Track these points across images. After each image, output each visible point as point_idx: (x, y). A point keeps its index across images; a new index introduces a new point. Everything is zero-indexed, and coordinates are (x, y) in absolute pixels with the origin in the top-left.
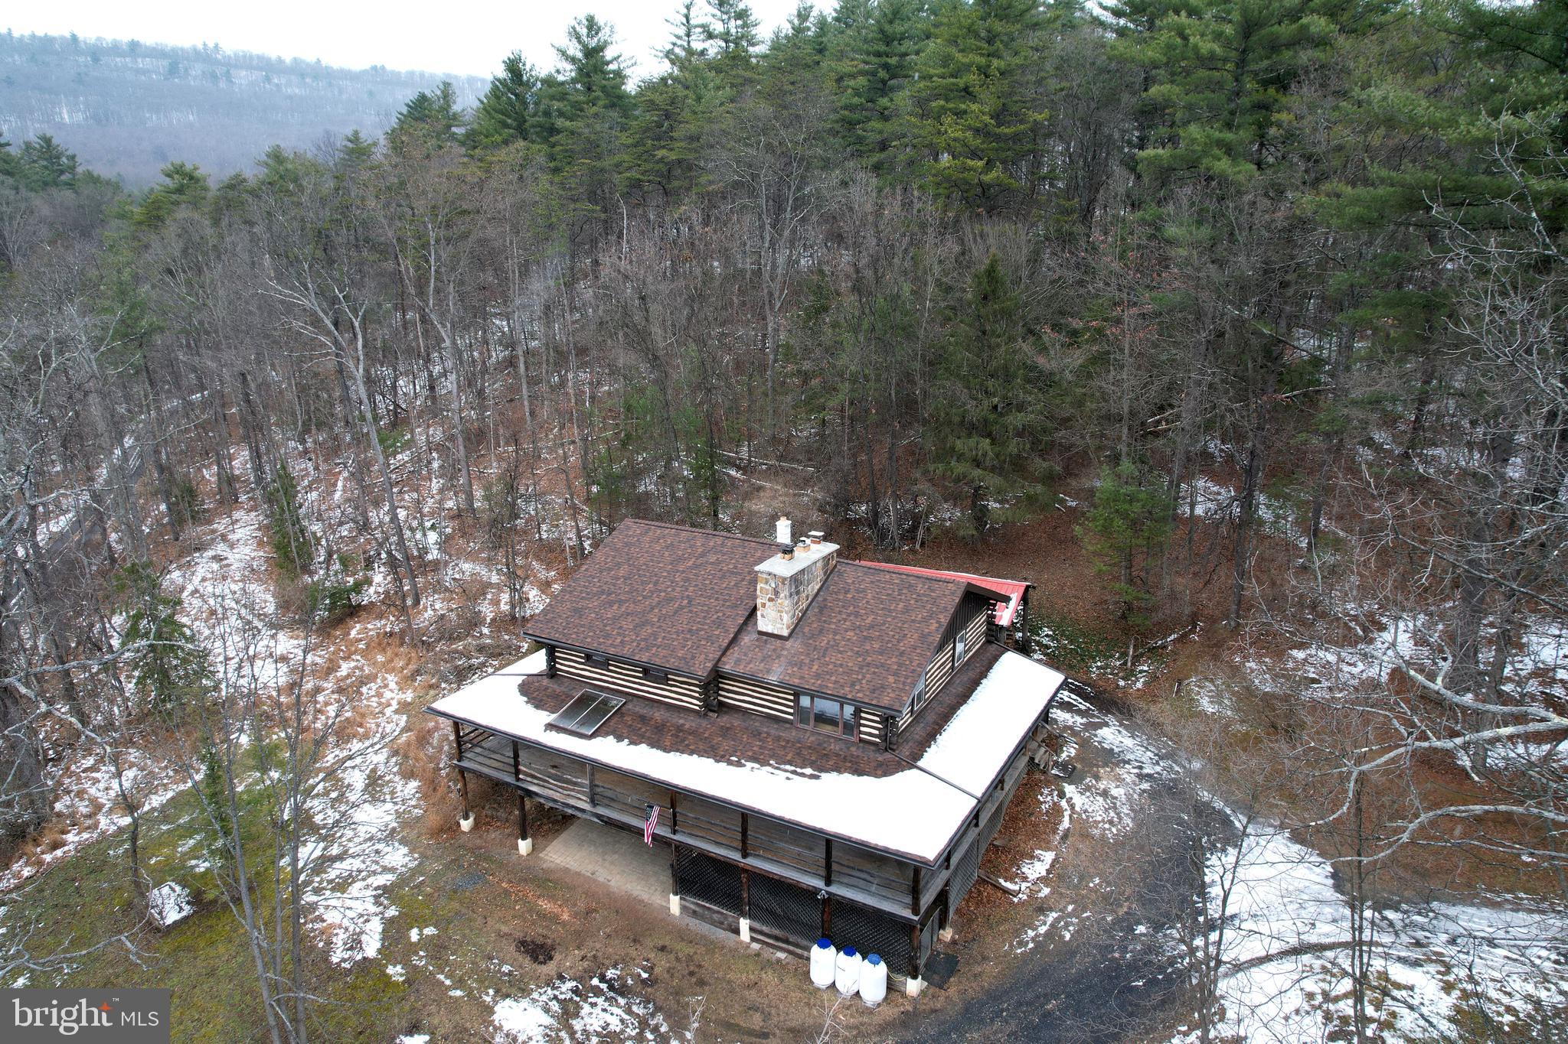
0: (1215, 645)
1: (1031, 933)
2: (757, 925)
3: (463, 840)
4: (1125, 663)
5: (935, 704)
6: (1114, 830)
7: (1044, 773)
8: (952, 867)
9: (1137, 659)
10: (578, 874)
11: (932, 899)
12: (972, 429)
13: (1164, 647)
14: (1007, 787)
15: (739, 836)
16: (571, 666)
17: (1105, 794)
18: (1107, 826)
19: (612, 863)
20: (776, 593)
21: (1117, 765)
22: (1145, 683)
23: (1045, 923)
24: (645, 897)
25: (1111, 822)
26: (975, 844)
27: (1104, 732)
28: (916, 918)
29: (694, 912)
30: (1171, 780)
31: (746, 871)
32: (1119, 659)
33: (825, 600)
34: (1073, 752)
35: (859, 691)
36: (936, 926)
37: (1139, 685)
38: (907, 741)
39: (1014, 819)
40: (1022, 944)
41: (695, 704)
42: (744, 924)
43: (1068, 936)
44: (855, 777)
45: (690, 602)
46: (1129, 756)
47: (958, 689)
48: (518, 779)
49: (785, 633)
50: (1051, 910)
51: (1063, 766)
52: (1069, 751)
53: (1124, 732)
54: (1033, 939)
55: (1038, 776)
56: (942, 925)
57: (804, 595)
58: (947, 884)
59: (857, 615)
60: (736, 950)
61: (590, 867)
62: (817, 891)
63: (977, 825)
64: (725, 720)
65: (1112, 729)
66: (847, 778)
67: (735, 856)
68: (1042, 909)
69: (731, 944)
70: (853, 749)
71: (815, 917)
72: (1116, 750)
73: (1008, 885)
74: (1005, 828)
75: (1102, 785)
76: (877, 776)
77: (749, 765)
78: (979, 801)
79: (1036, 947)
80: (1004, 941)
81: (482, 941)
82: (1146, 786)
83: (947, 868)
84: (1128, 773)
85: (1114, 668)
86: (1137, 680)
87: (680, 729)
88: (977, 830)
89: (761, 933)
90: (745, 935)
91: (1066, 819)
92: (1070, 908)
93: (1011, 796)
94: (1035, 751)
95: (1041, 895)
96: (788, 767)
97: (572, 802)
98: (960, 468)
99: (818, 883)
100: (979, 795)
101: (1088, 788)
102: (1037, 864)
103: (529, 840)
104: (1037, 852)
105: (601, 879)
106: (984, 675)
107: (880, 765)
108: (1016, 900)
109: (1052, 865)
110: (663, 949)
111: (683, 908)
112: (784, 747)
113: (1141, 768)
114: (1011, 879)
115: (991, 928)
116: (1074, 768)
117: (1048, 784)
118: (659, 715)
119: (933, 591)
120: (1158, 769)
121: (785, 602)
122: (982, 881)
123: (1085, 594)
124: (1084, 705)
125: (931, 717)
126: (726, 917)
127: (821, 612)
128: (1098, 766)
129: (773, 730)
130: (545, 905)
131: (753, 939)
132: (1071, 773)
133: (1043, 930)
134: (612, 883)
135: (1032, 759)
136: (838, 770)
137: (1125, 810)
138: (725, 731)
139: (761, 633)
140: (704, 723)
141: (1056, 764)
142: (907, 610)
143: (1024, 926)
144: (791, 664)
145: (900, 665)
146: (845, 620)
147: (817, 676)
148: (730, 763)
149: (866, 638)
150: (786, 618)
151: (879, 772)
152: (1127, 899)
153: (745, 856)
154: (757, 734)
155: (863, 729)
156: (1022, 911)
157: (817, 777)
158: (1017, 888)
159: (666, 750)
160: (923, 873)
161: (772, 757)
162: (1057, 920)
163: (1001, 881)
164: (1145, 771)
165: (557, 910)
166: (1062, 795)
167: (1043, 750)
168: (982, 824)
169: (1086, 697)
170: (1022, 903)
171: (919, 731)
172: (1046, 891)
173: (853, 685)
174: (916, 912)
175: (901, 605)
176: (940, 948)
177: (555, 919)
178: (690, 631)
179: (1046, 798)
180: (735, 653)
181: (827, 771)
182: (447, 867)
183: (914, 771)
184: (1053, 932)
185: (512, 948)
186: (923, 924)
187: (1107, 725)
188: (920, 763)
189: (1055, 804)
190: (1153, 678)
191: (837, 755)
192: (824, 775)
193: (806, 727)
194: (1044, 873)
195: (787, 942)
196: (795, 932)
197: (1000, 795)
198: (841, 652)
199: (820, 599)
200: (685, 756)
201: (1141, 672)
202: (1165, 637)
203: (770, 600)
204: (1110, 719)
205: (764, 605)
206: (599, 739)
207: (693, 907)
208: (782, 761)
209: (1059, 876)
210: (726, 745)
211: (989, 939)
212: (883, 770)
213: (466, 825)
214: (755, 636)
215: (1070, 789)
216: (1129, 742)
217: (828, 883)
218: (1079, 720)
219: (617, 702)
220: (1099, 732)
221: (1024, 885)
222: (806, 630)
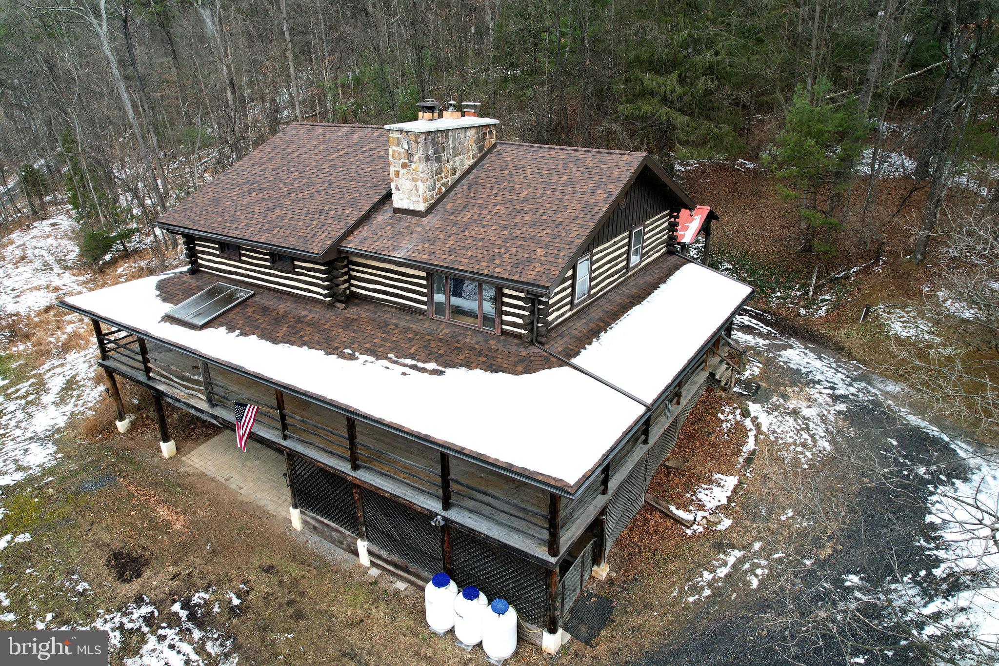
0: (900, 277)
1: (707, 576)
2: (375, 549)
3: (115, 442)
4: (807, 293)
5: (602, 302)
6: (808, 454)
7: (725, 389)
8: (610, 492)
9: (818, 288)
10: (212, 479)
11: (579, 533)
12: (661, 68)
13: (847, 277)
14: (683, 402)
15: (346, 443)
16: (211, 259)
17: (795, 413)
18: (799, 449)
19: (251, 470)
20: (410, 155)
21: (807, 385)
22: (827, 311)
23: (725, 564)
24: (271, 508)
25: (804, 445)
26: (644, 462)
27: (787, 353)
28: (553, 560)
29: (315, 528)
30: (872, 402)
31: (358, 487)
32: (799, 289)
33: (477, 177)
34: (757, 371)
35: (498, 266)
36: (588, 561)
37: (822, 313)
38: (562, 336)
39: (690, 438)
40: (695, 589)
41: (319, 293)
42: (362, 546)
43: (755, 583)
44: (488, 374)
45: (329, 187)
46: (818, 377)
47: (631, 289)
48: (149, 378)
49: (422, 207)
50: (733, 546)
51: (747, 384)
52: (753, 370)
53: (810, 354)
54: (710, 585)
55: (717, 393)
56: (596, 560)
57: (449, 166)
58: (603, 512)
59: (510, 189)
60: (351, 576)
61: (227, 474)
62: (432, 515)
63: (646, 442)
64: (353, 312)
65: (797, 351)
66: (478, 375)
67: (344, 467)
68: (721, 545)
69: (348, 568)
70: (492, 342)
71: (435, 546)
72: (804, 370)
73: (681, 514)
74: (680, 447)
75: (792, 404)
76: (515, 373)
77: (363, 358)
78: (648, 409)
79: (713, 595)
80: (673, 584)
81: (73, 552)
82: (842, 407)
83: (604, 492)
84: (821, 395)
85: (795, 297)
86: (819, 308)
87: (300, 320)
88: (646, 448)
89: (379, 557)
90: (364, 559)
91: (751, 441)
92: (757, 546)
93: (687, 413)
94: (716, 367)
95: (720, 527)
96: (409, 362)
97: (192, 402)
98: (646, 107)
99: (435, 506)
100: (649, 401)
101: (775, 408)
102: (716, 490)
103: (172, 444)
104: (717, 476)
105: (233, 486)
106: (663, 280)
107: (522, 360)
108: (689, 532)
109: (734, 492)
110: (268, 569)
111: (305, 522)
112: (411, 340)
113: (833, 388)
114: (684, 507)
115: (657, 565)
116: (759, 387)
117: (729, 401)
118: (283, 307)
119: (604, 163)
120: (852, 390)
121: (420, 166)
122: (649, 507)
123: (766, 233)
124: (765, 329)
125: (596, 314)
126: (345, 536)
127: (470, 188)
128: (785, 386)
129: (404, 321)
130: (163, 512)
131: (373, 564)
132: (754, 390)
133: (722, 572)
134: (242, 492)
135: (712, 375)
136: (469, 365)
137: (821, 432)
138: (348, 323)
139: (397, 211)
140: (329, 314)
141: (739, 382)
142: (570, 182)
143: (699, 565)
144: (423, 240)
145: (554, 237)
146: (496, 195)
147: (452, 251)
148: (342, 356)
149: (517, 211)
150: (422, 188)
151: (520, 369)
152: (830, 538)
153: (355, 468)
154: (384, 326)
155: (505, 318)
156: (695, 545)
157: (439, 373)
158: (691, 517)
159: (275, 341)
160: (563, 502)
161: (392, 350)
162: (740, 561)
163: (673, 508)
164: (838, 392)
165: (172, 517)
166: (746, 413)
167: (724, 366)
168: (652, 440)
169: (767, 323)
170: (697, 537)
171: (580, 327)
172: (727, 523)
173: (492, 259)
174: (553, 552)
175: (565, 178)
176: (593, 588)
177: (165, 527)
178: (320, 211)
179: (728, 416)
180: (364, 231)
181: (455, 366)
182: (83, 468)
183: (566, 369)
184: (736, 576)
185: (102, 562)
186: (565, 566)
187: (791, 347)
188: (574, 361)
189: (737, 423)
190: (837, 305)
191: (472, 349)
192: (449, 371)
193: (441, 318)
194: (724, 501)
195: (406, 570)
196: (416, 561)
197: (675, 410)
198: (484, 227)
199: (471, 176)
200: (295, 348)
201: (823, 301)
202: (849, 268)
203: (404, 166)
204: (793, 341)
205: (397, 174)
206: (210, 331)
207: (313, 522)
208: (402, 353)
209: (743, 506)
210: (344, 336)
211: (653, 581)
212: (526, 366)
213: (122, 426)
214: (390, 214)
215: (754, 408)
216: (817, 363)
217: (447, 506)
218: (761, 341)
219: (244, 294)
220: (783, 353)
221: (700, 514)
222: (449, 206)
